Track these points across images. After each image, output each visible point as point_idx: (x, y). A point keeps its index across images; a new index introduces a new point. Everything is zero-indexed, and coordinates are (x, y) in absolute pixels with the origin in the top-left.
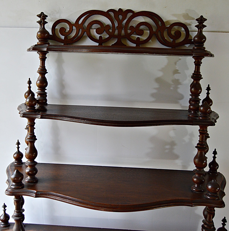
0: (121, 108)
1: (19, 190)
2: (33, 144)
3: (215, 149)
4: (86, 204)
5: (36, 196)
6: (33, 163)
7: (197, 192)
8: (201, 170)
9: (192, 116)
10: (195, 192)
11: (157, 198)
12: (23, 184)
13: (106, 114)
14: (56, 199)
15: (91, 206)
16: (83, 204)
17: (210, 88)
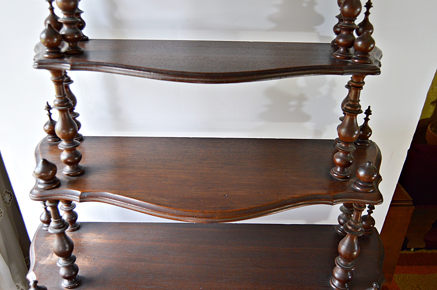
0: (218, 42)
1: (51, 190)
2: (66, 113)
3: (369, 107)
4: (162, 212)
5: (81, 200)
6: (71, 146)
7: (340, 178)
8: (348, 146)
9: (342, 57)
10: (337, 180)
11: (278, 194)
12: (59, 180)
13: (190, 56)
14: (115, 203)
15: (171, 215)
16: (157, 213)
17: (372, 4)
